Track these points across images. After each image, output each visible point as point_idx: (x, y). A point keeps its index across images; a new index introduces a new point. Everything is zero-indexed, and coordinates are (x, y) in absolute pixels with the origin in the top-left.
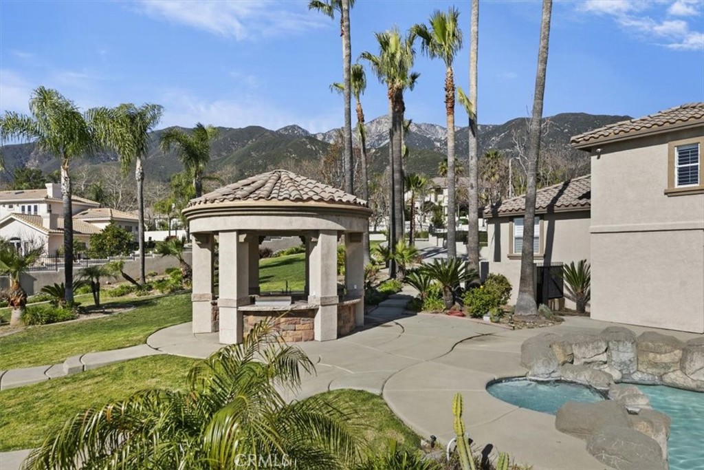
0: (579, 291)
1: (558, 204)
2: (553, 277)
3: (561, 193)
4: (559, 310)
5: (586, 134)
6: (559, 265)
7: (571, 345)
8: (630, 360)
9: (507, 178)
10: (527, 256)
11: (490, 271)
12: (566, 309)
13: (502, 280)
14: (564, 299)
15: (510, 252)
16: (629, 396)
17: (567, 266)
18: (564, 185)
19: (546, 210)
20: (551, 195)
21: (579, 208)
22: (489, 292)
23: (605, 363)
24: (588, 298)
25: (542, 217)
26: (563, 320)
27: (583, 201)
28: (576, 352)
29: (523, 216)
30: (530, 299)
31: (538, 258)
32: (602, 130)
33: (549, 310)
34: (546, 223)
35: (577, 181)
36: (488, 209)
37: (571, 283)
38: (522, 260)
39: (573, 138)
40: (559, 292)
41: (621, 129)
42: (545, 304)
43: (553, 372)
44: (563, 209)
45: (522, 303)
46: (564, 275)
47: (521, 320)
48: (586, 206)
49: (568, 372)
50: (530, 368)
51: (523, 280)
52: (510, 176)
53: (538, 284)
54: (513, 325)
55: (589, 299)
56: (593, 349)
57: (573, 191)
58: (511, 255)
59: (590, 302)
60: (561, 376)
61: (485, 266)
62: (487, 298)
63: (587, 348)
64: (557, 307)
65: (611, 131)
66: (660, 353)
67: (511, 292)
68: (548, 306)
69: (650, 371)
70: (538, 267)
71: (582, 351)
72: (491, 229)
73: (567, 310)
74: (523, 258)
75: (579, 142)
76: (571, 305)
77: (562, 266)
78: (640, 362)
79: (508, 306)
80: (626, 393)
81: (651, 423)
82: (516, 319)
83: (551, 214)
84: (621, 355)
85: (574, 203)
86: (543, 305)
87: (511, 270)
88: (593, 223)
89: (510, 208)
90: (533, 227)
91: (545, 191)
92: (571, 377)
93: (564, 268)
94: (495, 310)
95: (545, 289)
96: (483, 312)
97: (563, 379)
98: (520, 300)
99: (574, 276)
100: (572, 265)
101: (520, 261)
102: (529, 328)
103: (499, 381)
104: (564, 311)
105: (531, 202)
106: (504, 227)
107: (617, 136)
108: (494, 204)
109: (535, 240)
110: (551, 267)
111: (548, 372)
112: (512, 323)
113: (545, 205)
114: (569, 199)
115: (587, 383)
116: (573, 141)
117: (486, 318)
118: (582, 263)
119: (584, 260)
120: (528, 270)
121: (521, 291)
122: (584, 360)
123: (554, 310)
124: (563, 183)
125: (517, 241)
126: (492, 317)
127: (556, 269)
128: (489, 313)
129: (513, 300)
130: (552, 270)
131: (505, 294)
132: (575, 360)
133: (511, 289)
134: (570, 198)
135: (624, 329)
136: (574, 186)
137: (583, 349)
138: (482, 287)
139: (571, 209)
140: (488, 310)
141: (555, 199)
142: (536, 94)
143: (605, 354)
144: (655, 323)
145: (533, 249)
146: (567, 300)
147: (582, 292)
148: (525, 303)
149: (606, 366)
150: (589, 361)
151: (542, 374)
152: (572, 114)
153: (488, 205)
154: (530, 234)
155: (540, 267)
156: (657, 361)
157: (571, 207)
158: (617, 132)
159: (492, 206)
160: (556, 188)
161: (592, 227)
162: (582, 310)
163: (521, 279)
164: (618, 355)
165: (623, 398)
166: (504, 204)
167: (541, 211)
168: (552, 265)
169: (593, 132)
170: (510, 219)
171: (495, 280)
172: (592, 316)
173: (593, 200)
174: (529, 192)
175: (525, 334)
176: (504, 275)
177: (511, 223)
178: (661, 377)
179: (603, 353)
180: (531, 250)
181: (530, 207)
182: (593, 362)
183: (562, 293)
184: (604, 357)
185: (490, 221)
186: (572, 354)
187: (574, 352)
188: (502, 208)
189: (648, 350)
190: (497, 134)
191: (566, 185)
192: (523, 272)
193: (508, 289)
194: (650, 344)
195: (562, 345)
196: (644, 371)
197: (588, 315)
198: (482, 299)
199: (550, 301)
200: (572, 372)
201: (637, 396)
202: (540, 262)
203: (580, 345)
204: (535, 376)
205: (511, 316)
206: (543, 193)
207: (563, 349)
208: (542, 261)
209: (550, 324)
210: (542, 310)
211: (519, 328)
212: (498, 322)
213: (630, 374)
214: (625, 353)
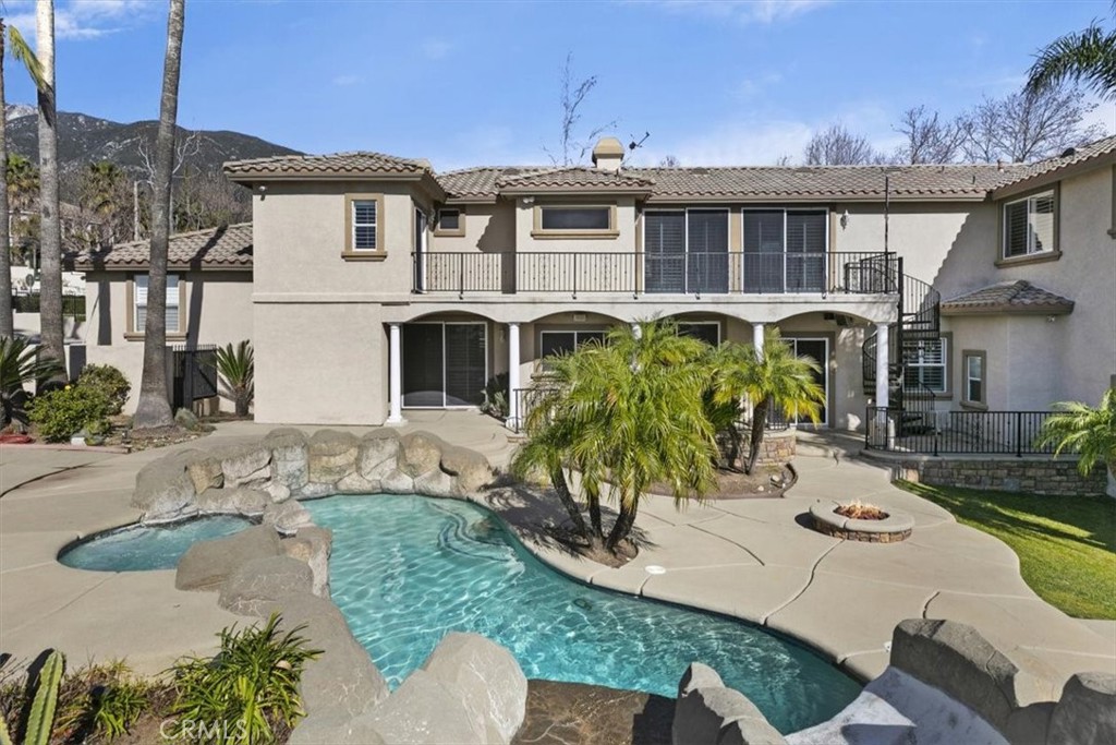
0: (240, 385)
1: (207, 258)
2: (201, 367)
3: (213, 242)
4: (211, 415)
5: (244, 161)
6: (211, 348)
7: (220, 462)
8: (299, 470)
9: (132, 211)
10: (154, 335)
11: (89, 361)
12: (221, 412)
13: (111, 375)
14: (218, 399)
15: (128, 329)
16: (288, 516)
17: (221, 350)
18: (218, 231)
19: (188, 265)
20: (197, 244)
21: (237, 267)
22: (82, 396)
23: (268, 479)
24: (251, 395)
25: (183, 276)
26: (214, 429)
27: (244, 258)
28: (228, 470)
29: (147, 273)
30: (160, 402)
31: (174, 338)
32: (266, 162)
33: (193, 415)
34: (189, 286)
35: (237, 229)
36: (84, 255)
37: (227, 374)
38: (146, 341)
39: (226, 164)
40: (210, 389)
41: (290, 165)
42: (187, 408)
43: (186, 505)
44: (214, 267)
45: (145, 409)
46: (218, 364)
47: (144, 437)
48: (248, 265)
49: (209, 501)
50: (148, 507)
51: (147, 372)
52: (136, 209)
53: (175, 378)
54: (129, 446)
55: (253, 397)
56: (251, 463)
57: (231, 241)
58: (131, 334)
59: (255, 400)
60: (198, 510)
61: (79, 353)
62: (79, 405)
63: (243, 462)
64: (207, 411)
65: (278, 165)
66: (335, 455)
67: (129, 394)
68: (192, 410)
69: (323, 480)
70: (175, 352)
71: (236, 468)
72: (91, 291)
73: (223, 414)
74: (146, 338)
75: (235, 171)
76: (227, 405)
77: (215, 351)
78: (312, 470)
79: (124, 417)
80: (284, 513)
81: (309, 543)
82: (135, 436)
83: (196, 272)
84: (289, 465)
85: (232, 258)
86: (184, 409)
87: (127, 358)
88: (257, 289)
89: (128, 258)
90: (164, 291)
91: (188, 238)
92: (213, 507)
93: (218, 353)
94: (96, 424)
95: (187, 385)
96: (72, 431)
97: (201, 512)
98: (142, 404)
99: (232, 366)
100: (230, 347)
101: (143, 343)
102: (157, 446)
103: (90, 538)
104: (219, 416)
105: (160, 250)
106: (118, 289)
107: (285, 174)
108: (98, 249)
109: (167, 311)
110: (198, 352)
111: (178, 508)
112: (128, 443)
113: (187, 258)
114: (224, 253)
115: (236, 512)
116: (227, 168)
117: (77, 441)
118: (243, 345)
119: (246, 340)
120: (157, 357)
121: (144, 390)
122: (238, 481)
123: (203, 416)
124: (216, 229)
125: (140, 311)
126: (89, 436)
127: (204, 355)
128: (83, 432)
129: (131, 406)
130: (199, 356)
131: (119, 397)
132: (225, 482)
133: (129, 388)
134: (224, 251)
135: (293, 430)
136: (233, 236)
137: (238, 465)
138: (68, 387)
139: (226, 267)
140: (82, 427)
141: (204, 251)
142: (165, 82)
143: (268, 467)
144: (331, 419)
145: (164, 323)
146: (222, 399)
147: (244, 386)
148: (151, 409)
149: (270, 483)
150: (247, 480)
151: (167, 513)
152: (242, 136)
153: (87, 250)
154: (159, 300)
155: (179, 352)
156: (330, 465)
157: (226, 264)
158: (285, 167)
159: (93, 252)
160: (206, 234)
161: (255, 294)
162: (244, 412)
163: (145, 371)
164: (285, 466)
165: (281, 520)
166: (116, 250)
167: (180, 267)
168: (199, 348)
169: (254, 161)
170: (129, 275)
171: (99, 375)
172: (256, 420)
173: (256, 258)
174: (156, 234)
175: (147, 456)
176: (115, 367)
177: (130, 282)
178: (336, 487)
179: (265, 467)
180: (161, 325)
181: (158, 257)
182: (251, 481)
183: (215, 389)
184: (266, 473)
185: (89, 277)
186: (222, 474)
187: (225, 472)
188: (113, 256)
189: (320, 454)
190: (117, 138)
191: (221, 232)
192: (147, 360)
193: (124, 389)
194: (323, 445)
195: (207, 465)
196: (317, 480)
197: (251, 417)
198: (69, 409)
199: (195, 403)
200: (216, 500)
201: (296, 513)
202: (180, 345)
203: (232, 460)
204: (155, 518)
205: (126, 432)
206: (186, 240)
207: (206, 470)
208: (184, 343)
209: (193, 437)
210: (181, 418)
211: (139, 450)
212: (101, 444)
213: (300, 489)
214: (294, 461)
